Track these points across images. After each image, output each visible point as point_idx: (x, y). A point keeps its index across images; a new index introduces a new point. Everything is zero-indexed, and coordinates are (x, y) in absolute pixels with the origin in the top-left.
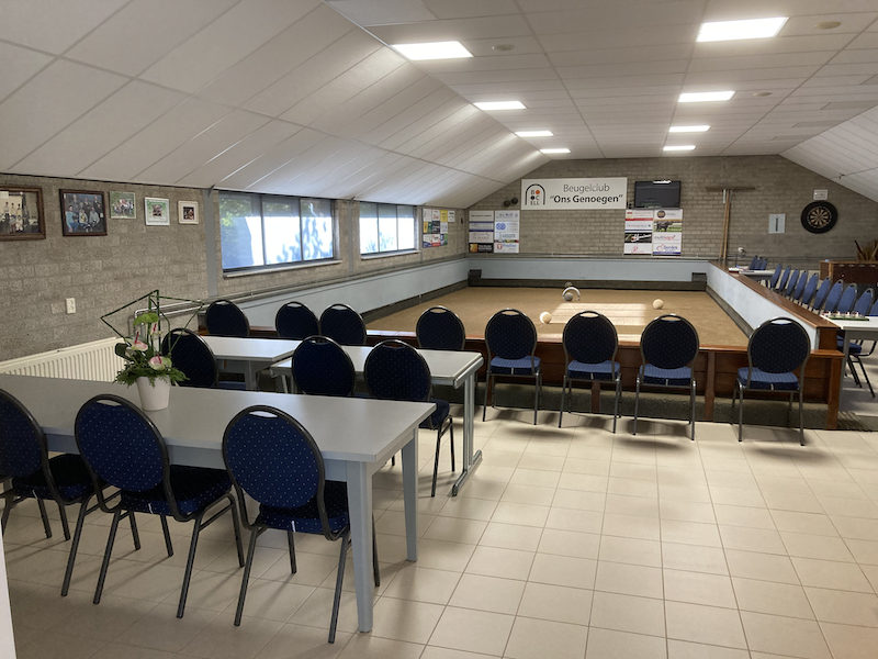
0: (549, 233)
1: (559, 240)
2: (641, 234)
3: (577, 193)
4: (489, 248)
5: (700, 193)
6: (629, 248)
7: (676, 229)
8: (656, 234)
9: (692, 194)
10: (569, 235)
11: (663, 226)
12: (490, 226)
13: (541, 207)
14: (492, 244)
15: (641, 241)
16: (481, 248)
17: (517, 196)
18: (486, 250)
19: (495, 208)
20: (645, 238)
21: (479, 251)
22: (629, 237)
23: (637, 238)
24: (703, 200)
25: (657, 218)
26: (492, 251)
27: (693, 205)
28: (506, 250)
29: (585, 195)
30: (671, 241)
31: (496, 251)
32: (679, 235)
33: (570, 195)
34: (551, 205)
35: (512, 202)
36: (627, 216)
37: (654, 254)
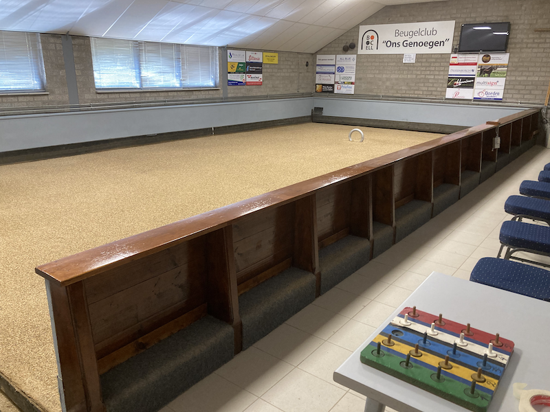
0: (379, 76)
1: (388, 83)
2: (464, 79)
3: (406, 38)
4: (330, 89)
5: (531, 36)
6: (450, 93)
7: (501, 75)
8: (478, 80)
9: (523, 36)
10: (397, 79)
11: (486, 71)
12: (332, 69)
13: (375, 52)
14: (333, 86)
15: (463, 86)
16: (325, 88)
17: (355, 42)
18: (328, 90)
19: (337, 53)
20: (468, 83)
21: (323, 92)
22: (451, 82)
23: (459, 83)
24: (534, 43)
25: (481, 62)
26: (333, 92)
27: (521, 48)
28: (344, 90)
29: (414, 39)
30: (493, 87)
31: (335, 92)
32: (502, 81)
33: (400, 39)
34: (384, 50)
35: (350, 48)
36: (452, 61)
37: (476, 99)
